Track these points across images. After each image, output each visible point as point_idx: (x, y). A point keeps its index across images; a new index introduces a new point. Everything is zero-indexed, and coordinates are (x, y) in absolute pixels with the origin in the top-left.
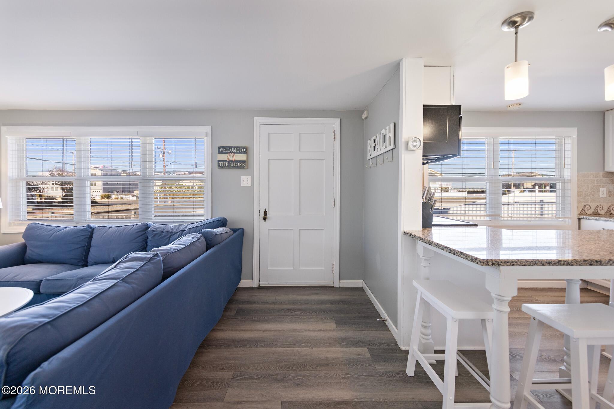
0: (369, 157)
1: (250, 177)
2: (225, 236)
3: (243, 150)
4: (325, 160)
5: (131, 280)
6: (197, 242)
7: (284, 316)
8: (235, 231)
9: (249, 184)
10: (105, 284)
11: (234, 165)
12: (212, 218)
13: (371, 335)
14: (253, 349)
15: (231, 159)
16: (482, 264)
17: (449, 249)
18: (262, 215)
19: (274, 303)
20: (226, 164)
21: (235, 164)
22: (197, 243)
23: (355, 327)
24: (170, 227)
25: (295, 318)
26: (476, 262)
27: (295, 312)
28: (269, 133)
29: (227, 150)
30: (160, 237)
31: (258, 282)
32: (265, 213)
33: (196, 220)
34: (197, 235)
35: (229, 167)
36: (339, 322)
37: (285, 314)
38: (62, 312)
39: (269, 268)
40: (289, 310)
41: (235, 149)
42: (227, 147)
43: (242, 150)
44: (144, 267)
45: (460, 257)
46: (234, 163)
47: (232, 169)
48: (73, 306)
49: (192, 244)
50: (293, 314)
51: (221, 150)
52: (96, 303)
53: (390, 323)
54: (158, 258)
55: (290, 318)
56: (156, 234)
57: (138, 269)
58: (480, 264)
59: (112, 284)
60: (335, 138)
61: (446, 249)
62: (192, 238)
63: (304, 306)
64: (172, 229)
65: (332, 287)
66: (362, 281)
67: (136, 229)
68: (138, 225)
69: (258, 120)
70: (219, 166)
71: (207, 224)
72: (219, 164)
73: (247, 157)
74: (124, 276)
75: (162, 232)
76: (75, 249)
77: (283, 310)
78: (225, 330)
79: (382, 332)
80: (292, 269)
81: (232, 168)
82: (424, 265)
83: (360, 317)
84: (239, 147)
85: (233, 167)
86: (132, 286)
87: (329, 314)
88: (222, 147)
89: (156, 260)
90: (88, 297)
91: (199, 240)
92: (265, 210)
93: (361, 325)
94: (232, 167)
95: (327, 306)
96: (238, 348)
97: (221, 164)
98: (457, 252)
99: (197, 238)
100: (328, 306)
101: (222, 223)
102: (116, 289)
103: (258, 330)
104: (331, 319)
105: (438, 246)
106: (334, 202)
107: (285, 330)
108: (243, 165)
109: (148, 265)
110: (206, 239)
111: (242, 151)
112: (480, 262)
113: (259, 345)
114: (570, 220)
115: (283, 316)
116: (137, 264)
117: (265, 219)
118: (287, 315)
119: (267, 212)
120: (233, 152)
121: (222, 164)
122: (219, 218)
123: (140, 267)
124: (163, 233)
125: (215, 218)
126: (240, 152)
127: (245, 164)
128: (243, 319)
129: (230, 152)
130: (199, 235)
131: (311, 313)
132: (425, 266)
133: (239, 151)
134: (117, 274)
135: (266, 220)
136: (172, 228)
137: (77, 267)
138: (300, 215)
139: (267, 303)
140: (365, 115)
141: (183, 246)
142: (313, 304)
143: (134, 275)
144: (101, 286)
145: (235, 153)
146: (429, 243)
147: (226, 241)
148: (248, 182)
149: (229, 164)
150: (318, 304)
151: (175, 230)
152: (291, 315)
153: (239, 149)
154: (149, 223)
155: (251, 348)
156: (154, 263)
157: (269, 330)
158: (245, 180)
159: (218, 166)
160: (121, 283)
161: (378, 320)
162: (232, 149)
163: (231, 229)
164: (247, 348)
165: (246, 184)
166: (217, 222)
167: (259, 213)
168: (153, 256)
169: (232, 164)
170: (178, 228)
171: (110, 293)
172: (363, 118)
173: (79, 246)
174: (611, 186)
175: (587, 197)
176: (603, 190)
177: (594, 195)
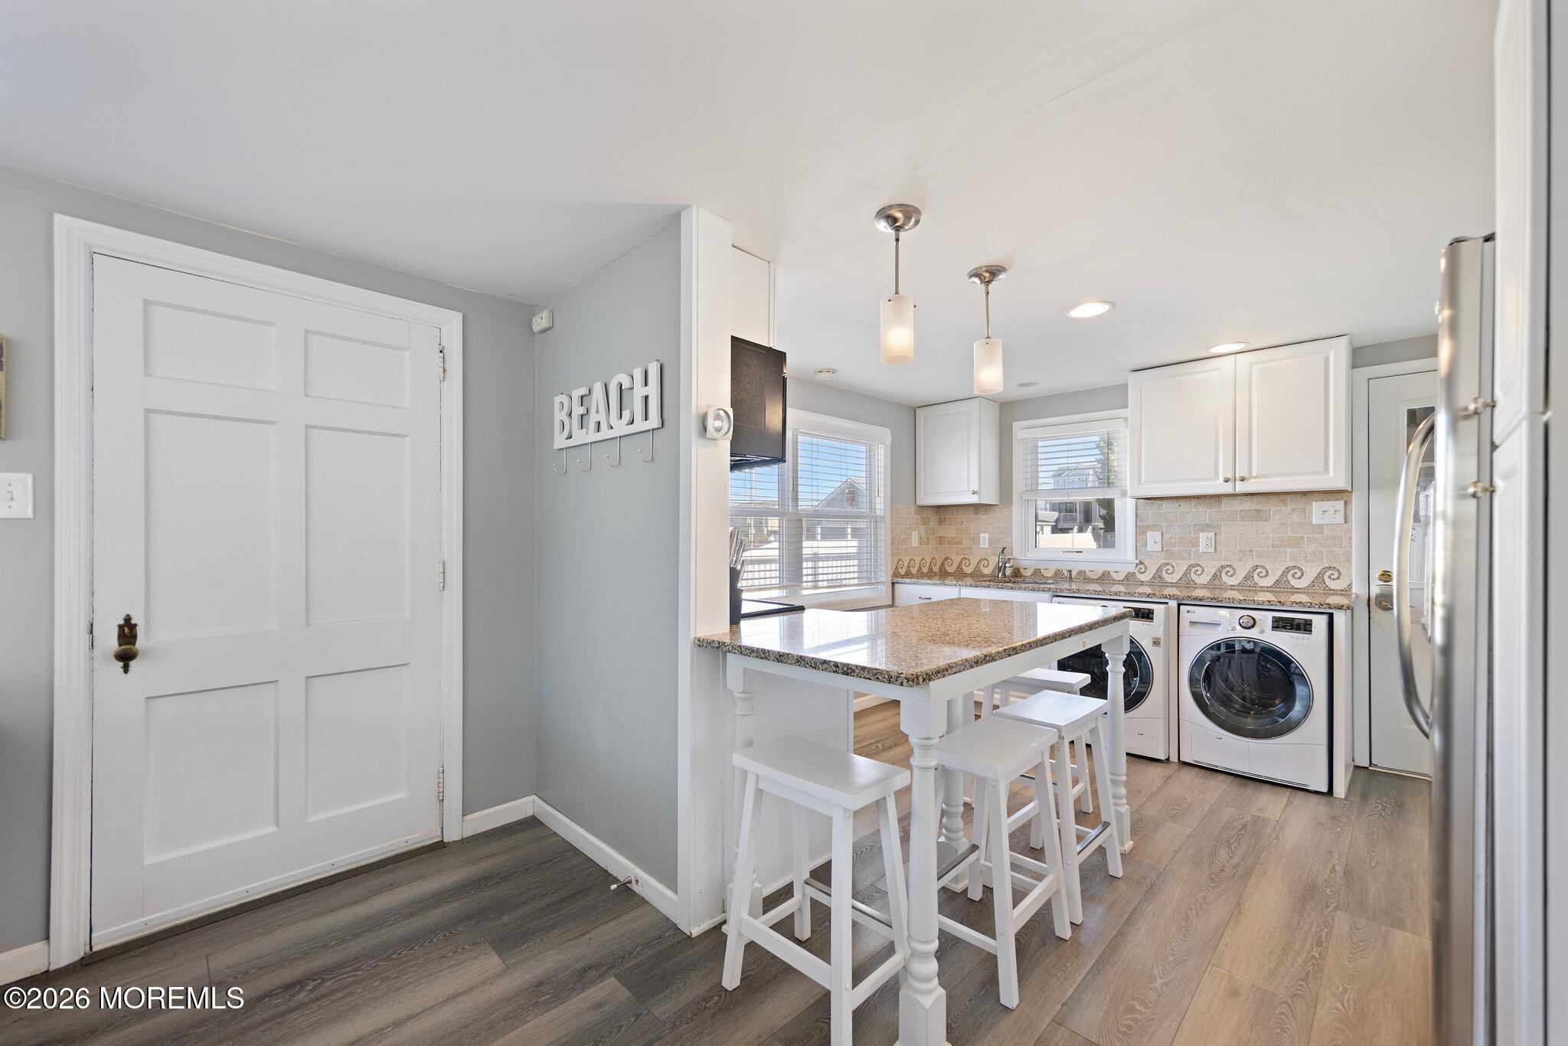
0: (560, 441)
1: (32, 474)
4: (408, 438)
7: (282, 1015)
9: (26, 512)
13: (608, 937)
16: (911, 683)
17: (832, 663)
18: (110, 641)
23: (559, 936)
25: (336, 999)
26: (899, 681)
27: (324, 980)
28: (145, 303)
32: (127, 632)
36: (505, 944)
37: (284, 1007)
39: (150, 860)
40: (300, 981)
45: (860, 677)
50: (321, 991)
53: (649, 886)
55: (313, 1010)
58: (907, 684)
60: (444, 370)
61: (825, 666)
63: (354, 947)
65: (440, 846)
66: (534, 797)
69: (72, 230)
73: (7, 388)
77: (268, 995)
79: (632, 914)
80: (273, 829)
82: (742, 713)
83: (562, 901)
87: (461, 932)
92: (128, 619)
93: (571, 921)
95: (448, 910)
98: (854, 668)
100: (446, 909)
104: (476, 944)
105: (803, 662)
106: (442, 575)
112: (908, 680)
114: (883, 587)
115: (279, 1020)
117: (126, 657)
119: (140, 631)
131: (395, 956)
132: (744, 713)
135: (132, 663)
138: (308, 624)
140: (540, 322)
142: (391, 924)
146: (777, 659)
150: (411, 915)
161: (613, 887)
167: (88, 636)
172: (536, 328)
174: (922, 528)
175: (900, 547)
176: (915, 534)
177: (906, 543)
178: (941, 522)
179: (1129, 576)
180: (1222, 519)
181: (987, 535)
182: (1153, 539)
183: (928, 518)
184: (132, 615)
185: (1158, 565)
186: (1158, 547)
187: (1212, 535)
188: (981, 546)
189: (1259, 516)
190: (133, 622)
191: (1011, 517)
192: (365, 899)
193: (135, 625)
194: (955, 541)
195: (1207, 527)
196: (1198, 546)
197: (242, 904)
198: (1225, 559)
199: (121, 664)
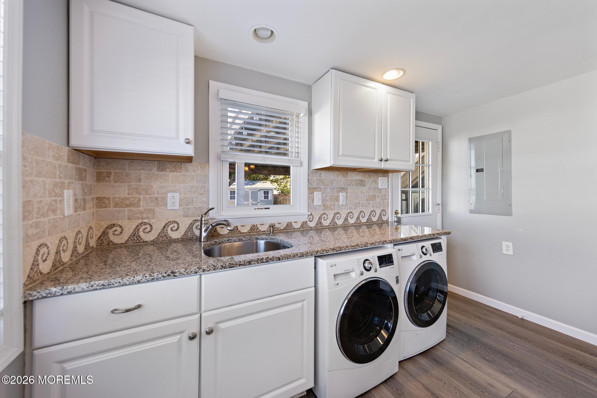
174: (78, 185)
175: (42, 220)
176: (68, 195)
177: (54, 211)
178: (100, 178)
179: (304, 224)
180: (348, 184)
181: (177, 195)
182: (317, 196)
183: (85, 170)
185: (320, 215)
186: (320, 203)
187: (345, 194)
188: (169, 207)
189: (362, 183)
191: (207, 177)
194: (128, 202)
195: (342, 189)
196: (339, 201)
198: (350, 209)
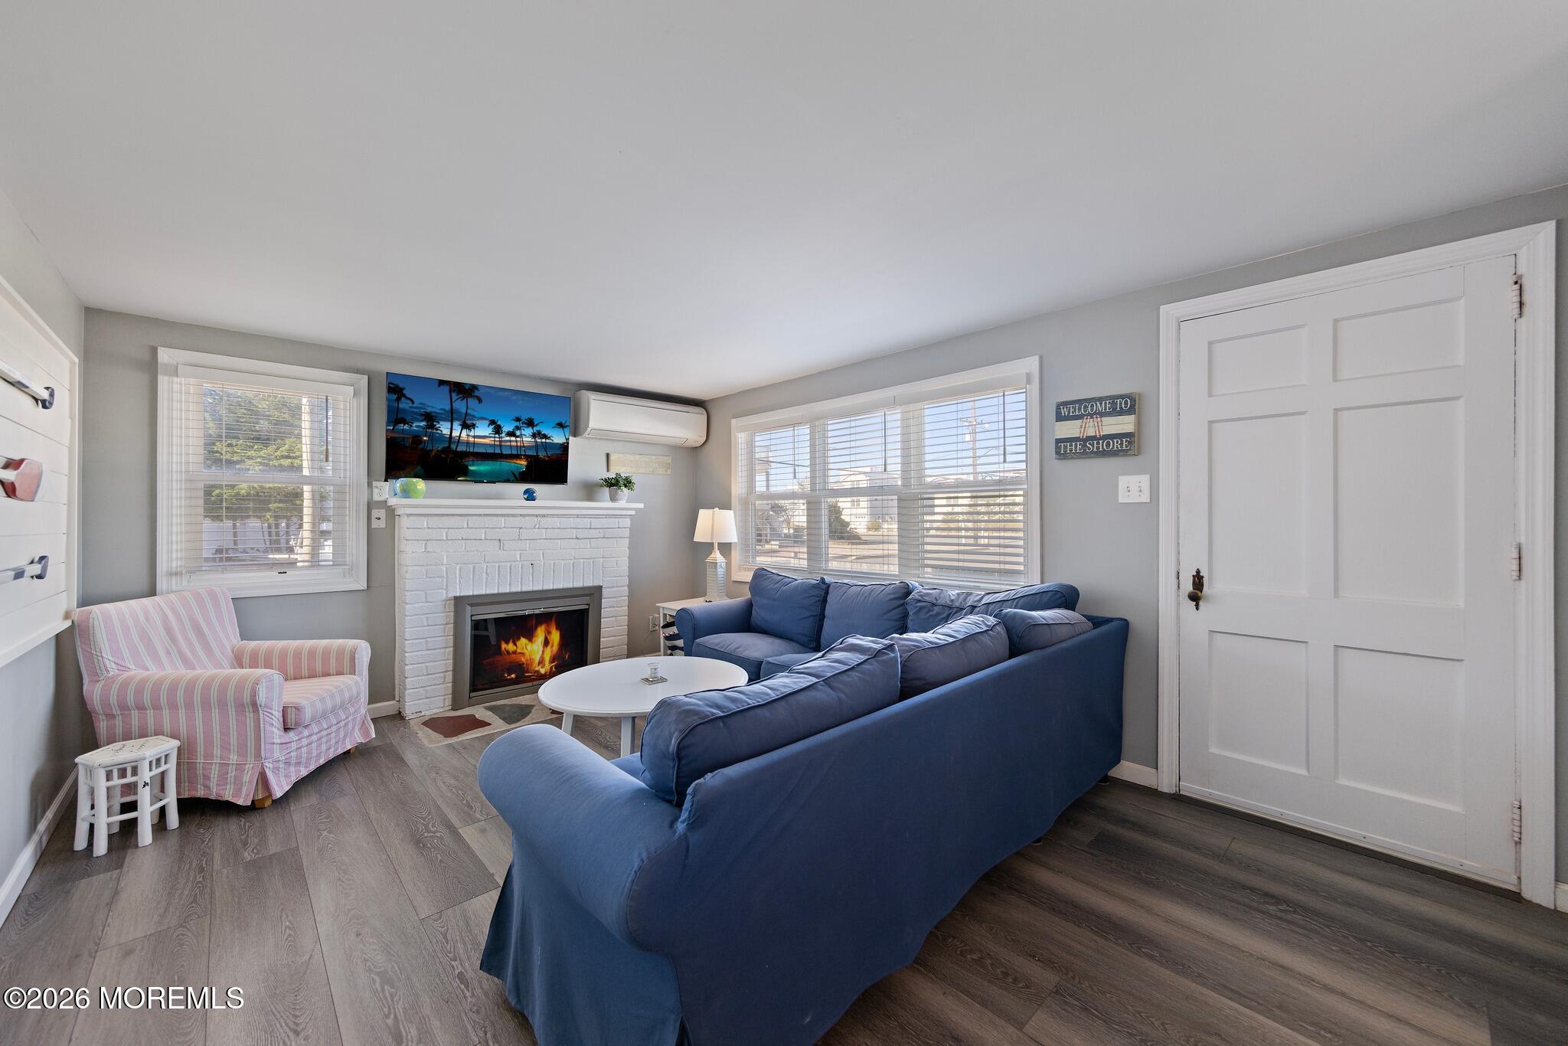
1: (1148, 476)
2: (1064, 632)
3: (1126, 403)
4: (1461, 401)
5: (838, 685)
6: (985, 634)
7: (1250, 907)
8: (1097, 622)
9: (1145, 498)
10: (800, 682)
11: (1098, 448)
12: (1042, 583)
14: (1126, 952)
15: (1091, 432)
18: (1187, 586)
19: (1226, 858)
20: (1076, 447)
21: (1102, 445)
22: (985, 639)
24: (948, 597)
25: (1294, 932)
27: (1295, 912)
28: (1210, 343)
29: (1080, 409)
30: (928, 615)
31: (1175, 779)
32: (1198, 581)
33: (1007, 584)
34: (988, 620)
35: (1085, 454)
37: (1255, 905)
38: (738, 708)
39: (1213, 750)
40: (1277, 900)
41: (1101, 404)
42: (1079, 402)
43: (1121, 404)
44: (863, 666)
46: (1098, 443)
47: (1092, 458)
48: (752, 703)
49: (971, 637)
50: (1289, 917)
51: (1064, 411)
52: (781, 708)
54: (892, 655)
55: (1270, 924)
56: (921, 608)
57: (853, 667)
59: (809, 684)
60: (1521, 304)
62: (976, 624)
63: (1340, 911)
64: (952, 601)
65: (1511, 897)
67: (889, 594)
68: (893, 586)
69: (1169, 312)
70: (1058, 453)
71: (1024, 598)
72: (1058, 449)
73: (1139, 424)
74: (829, 675)
75: (934, 605)
76: (805, 618)
77: (1252, 890)
78: (1057, 870)
80: (1302, 772)
81: (1092, 455)
84: (1113, 399)
85: (1095, 453)
86: (838, 696)
87: (1462, 983)
88: (1065, 404)
89: (888, 656)
90: (773, 695)
91: (990, 632)
92: (1198, 572)
94: (1092, 452)
96: (1081, 927)
97: (1064, 449)
99: (987, 626)
100: (1464, 953)
101: (1064, 598)
102: (812, 693)
103: (1149, 910)
106: (1516, 561)
107: (1243, 951)
108: (1126, 446)
109: (872, 665)
110: (1008, 631)
111: (1121, 408)
113: (1143, 950)
115: (1247, 909)
116: (855, 658)
117: (1196, 598)
118: (1263, 912)
119: (1205, 581)
120: (1095, 413)
121: (1065, 447)
122: (1056, 585)
123: (857, 665)
124: (935, 608)
125: (1050, 584)
126: (1115, 412)
127: (1130, 443)
128: (1111, 862)
129: (1089, 414)
130: (992, 620)
131: (1369, 944)
133: (1115, 409)
134: (820, 669)
135: (1200, 603)
136: (953, 598)
137: (807, 649)
138: (1336, 596)
139: (1197, 849)
141: (951, 640)
142: (1388, 920)
143: (844, 678)
144: (795, 682)
145: (1102, 415)
147: (1064, 645)
148: (1141, 491)
149: (1084, 446)
151: (957, 604)
152: (1276, 917)
153: (1114, 404)
154: (913, 582)
155: (1120, 945)
156: (883, 661)
157: (1188, 928)
158: (1132, 486)
159: (1056, 454)
160: (822, 685)
162: (1092, 406)
163: (1089, 618)
164: (1106, 939)
165: (1134, 498)
166: (1050, 593)
167: (1176, 581)
168: (883, 649)
169: (1093, 447)
170: (965, 600)
171: (801, 697)
173: (810, 614)
184: (1201, 570)
190: (1201, 574)
192: (1380, 884)
193: (1203, 577)
197: (1276, 822)
199: (1195, 603)
